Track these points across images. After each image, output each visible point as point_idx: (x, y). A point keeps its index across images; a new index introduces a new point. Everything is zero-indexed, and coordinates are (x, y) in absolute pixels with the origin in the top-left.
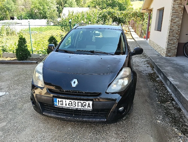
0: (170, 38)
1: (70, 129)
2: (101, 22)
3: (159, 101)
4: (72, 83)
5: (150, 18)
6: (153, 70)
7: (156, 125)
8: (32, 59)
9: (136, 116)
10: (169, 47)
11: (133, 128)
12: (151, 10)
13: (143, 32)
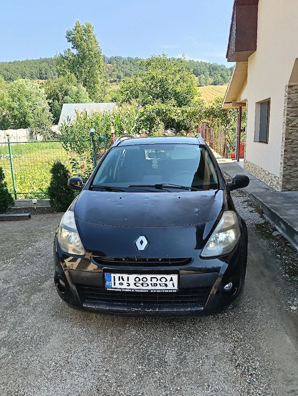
0: (288, 156)
1: (134, 333)
2: (144, 130)
3: (286, 273)
4: (138, 243)
5: (241, 118)
6: (262, 217)
7: (289, 314)
8: (16, 209)
9: (249, 302)
10: (287, 172)
11: (249, 322)
12: (244, 104)
13: (228, 145)
